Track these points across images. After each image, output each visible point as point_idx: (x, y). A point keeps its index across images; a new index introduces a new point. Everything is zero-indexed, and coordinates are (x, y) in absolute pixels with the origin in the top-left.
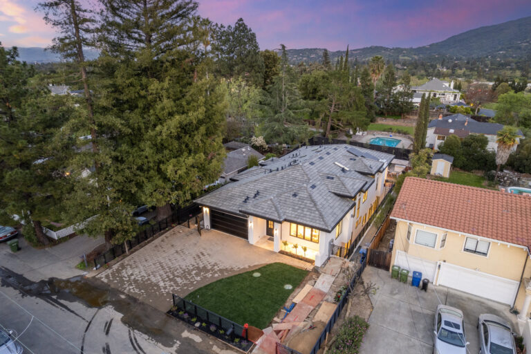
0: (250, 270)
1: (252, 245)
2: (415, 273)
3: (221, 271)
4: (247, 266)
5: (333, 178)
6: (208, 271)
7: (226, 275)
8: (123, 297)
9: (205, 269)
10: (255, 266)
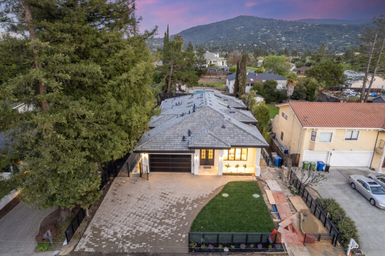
1: (197, 175)
4: (210, 192)
6: (185, 206)
7: (204, 203)
9: (179, 206)
10: (217, 189)
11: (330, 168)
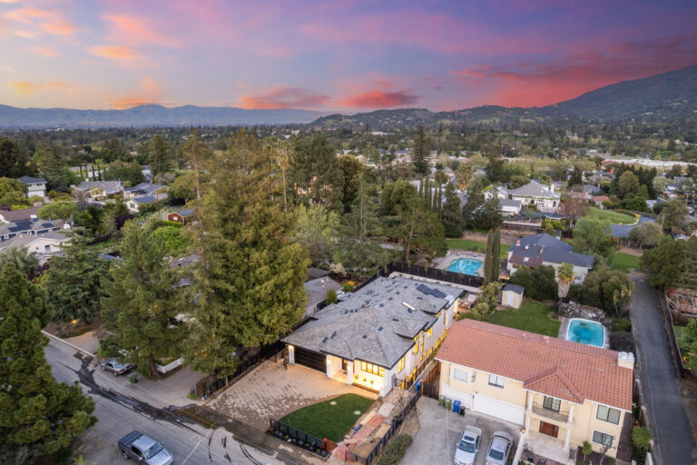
0: (328, 399)
1: (329, 378)
2: (455, 402)
3: (305, 400)
5: (397, 320)
6: (294, 400)
7: (309, 403)
8: (230, 421)
9: (292, 399)
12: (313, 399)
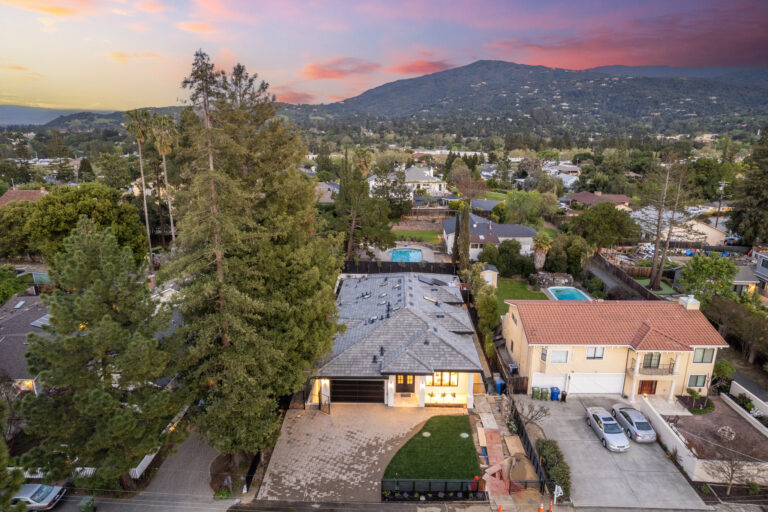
0: (416, 432)
1: (392, 407)
2: (552, 389)
3: (390, 442)
4: (408, 430)
5: (443, 317)
6: (376, 448)
7: (400, 445)
8: (316, 506)
9: (369, 448)
10: (416, 427)
11: (567, 397)
12: (398, 439)
